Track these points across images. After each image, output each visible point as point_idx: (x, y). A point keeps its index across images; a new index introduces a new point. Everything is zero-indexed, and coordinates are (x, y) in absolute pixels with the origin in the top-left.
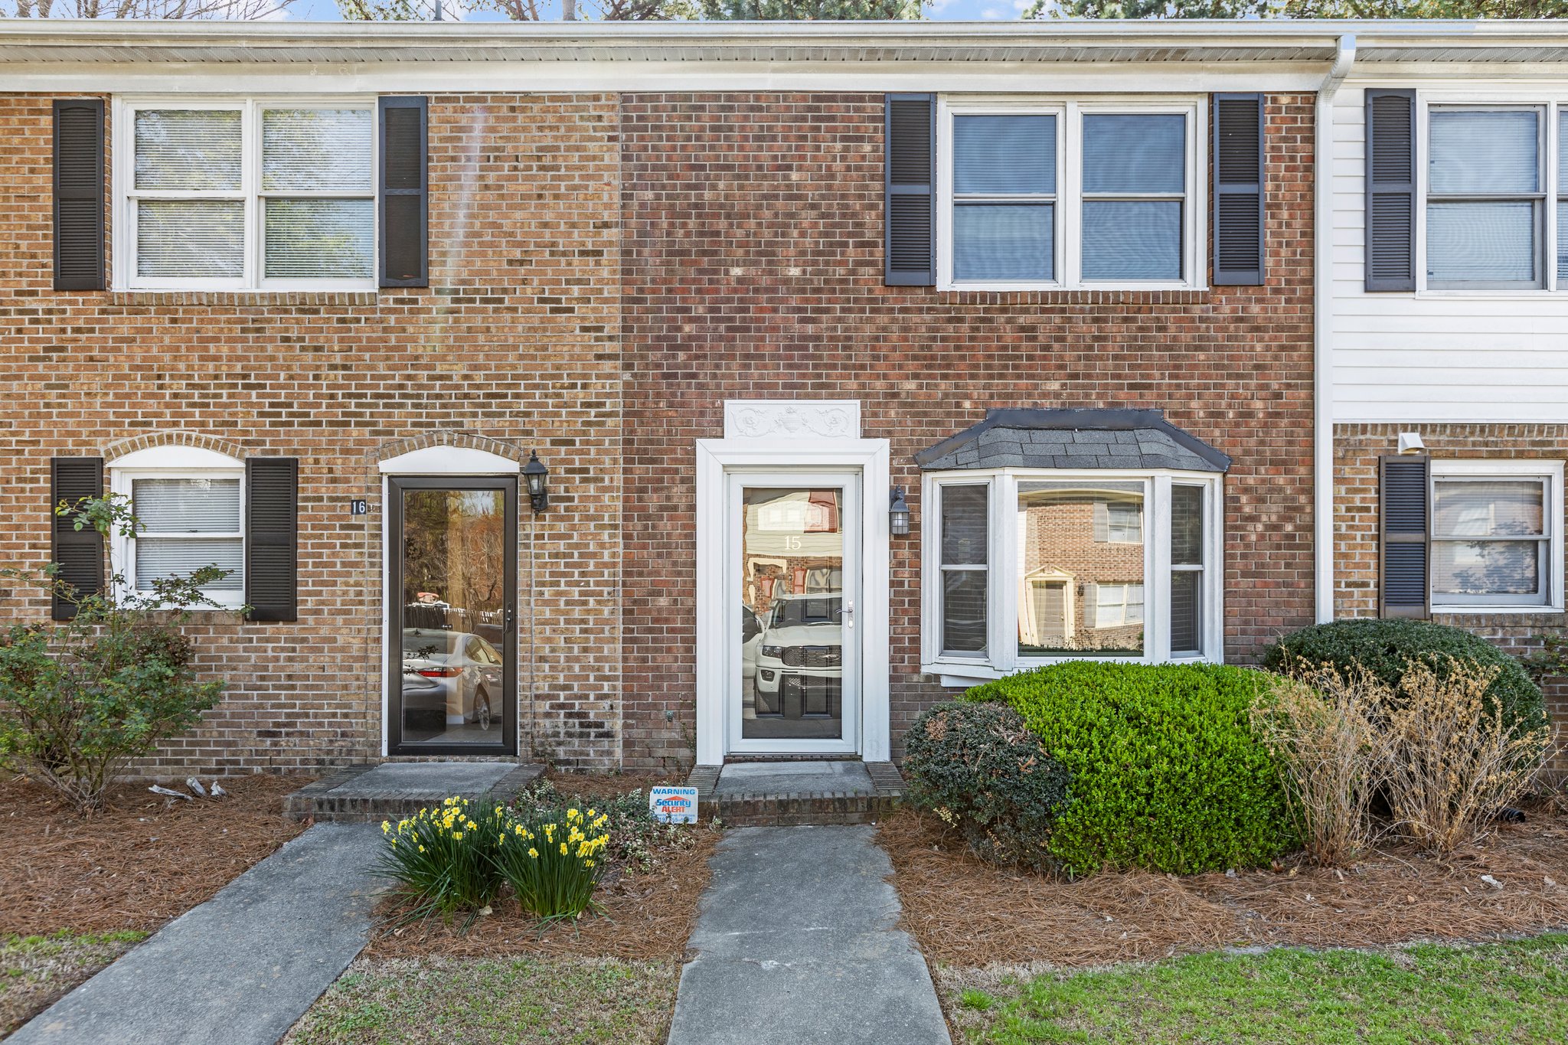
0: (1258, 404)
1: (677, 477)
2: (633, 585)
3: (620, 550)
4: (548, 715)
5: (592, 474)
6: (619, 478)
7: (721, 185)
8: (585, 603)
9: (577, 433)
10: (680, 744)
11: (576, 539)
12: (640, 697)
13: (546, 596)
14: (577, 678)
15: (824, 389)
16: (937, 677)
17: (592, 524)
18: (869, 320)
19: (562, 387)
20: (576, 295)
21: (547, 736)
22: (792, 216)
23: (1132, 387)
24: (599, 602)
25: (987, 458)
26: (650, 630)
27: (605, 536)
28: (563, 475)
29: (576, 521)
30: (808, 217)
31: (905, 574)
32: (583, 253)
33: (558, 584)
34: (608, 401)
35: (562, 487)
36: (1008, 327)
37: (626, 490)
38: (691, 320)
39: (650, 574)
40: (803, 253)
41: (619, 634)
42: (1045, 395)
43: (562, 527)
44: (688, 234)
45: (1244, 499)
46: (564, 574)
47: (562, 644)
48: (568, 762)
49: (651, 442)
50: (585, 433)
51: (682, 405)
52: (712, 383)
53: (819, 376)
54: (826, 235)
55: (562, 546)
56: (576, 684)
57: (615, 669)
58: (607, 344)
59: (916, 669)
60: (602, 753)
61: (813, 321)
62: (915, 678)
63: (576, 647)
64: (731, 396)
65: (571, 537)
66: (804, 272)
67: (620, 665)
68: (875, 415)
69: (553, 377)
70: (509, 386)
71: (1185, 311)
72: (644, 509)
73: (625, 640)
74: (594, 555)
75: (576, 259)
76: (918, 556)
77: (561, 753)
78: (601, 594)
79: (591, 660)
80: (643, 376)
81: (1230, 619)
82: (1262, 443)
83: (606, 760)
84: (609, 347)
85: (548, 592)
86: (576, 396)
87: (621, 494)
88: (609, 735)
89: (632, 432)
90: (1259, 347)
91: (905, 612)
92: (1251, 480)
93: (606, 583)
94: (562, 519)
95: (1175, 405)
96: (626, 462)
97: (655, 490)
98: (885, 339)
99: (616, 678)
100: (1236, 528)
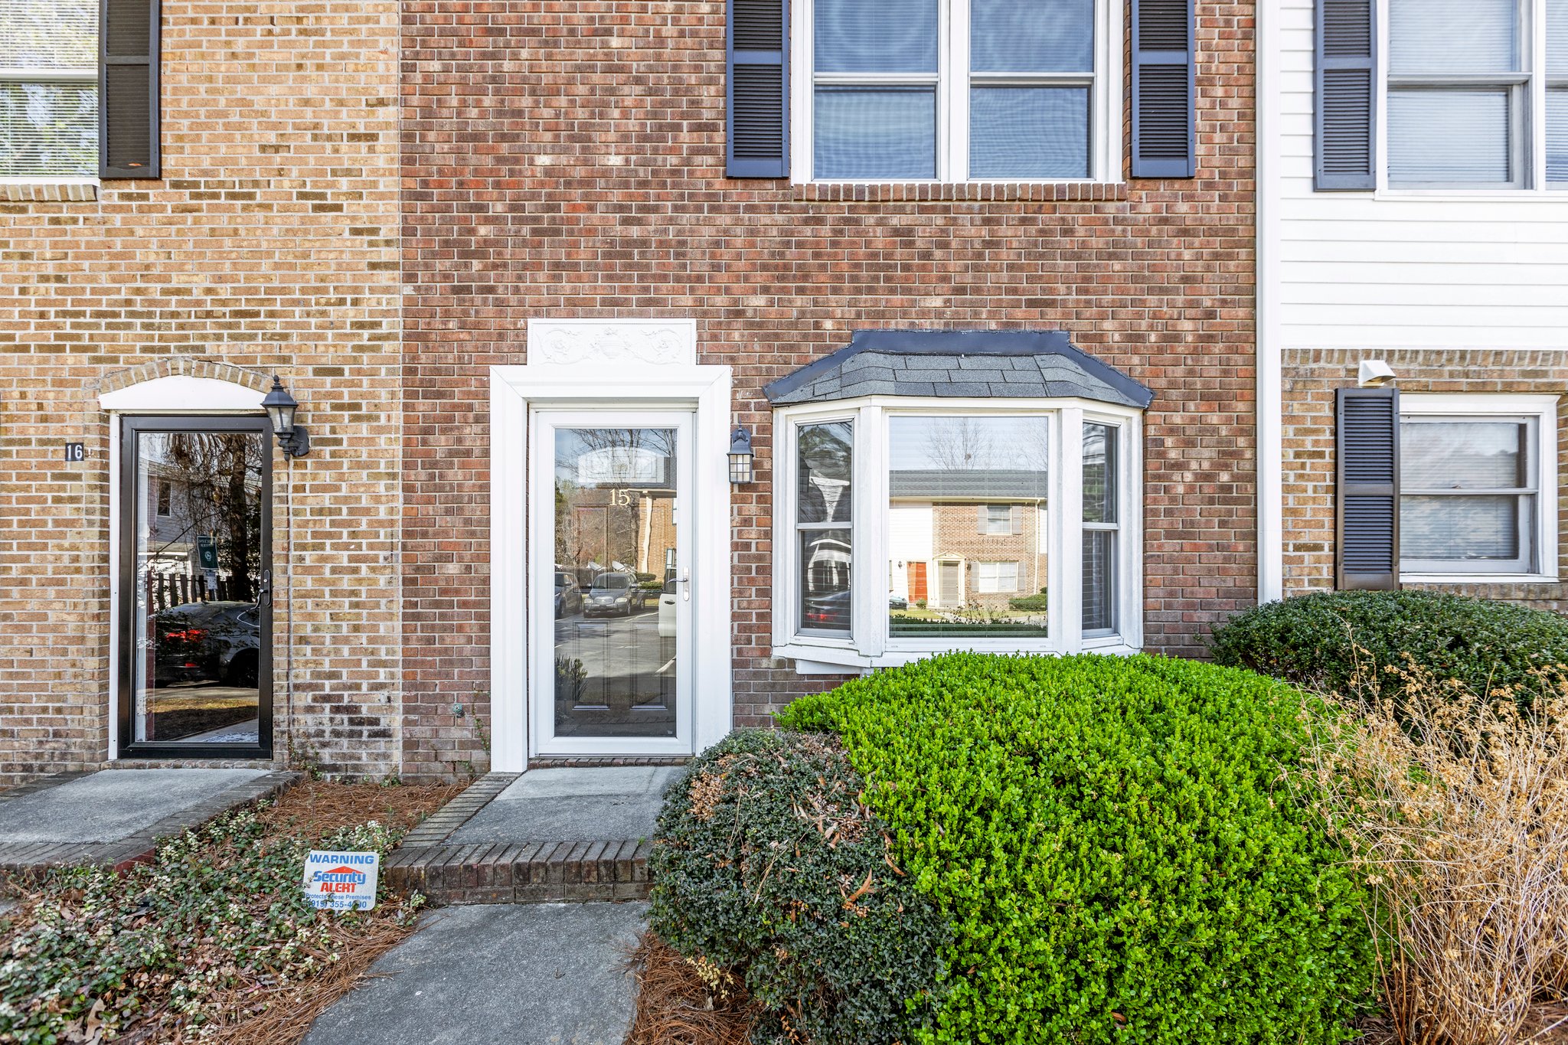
0: (1187, 325)
1: (471, 415)
2: (414, 548)
3: (399, 504)
4: (309, 709)
5: (364, 411)
6: (398, 417)
7: (524, 53)
8: (356, 571)
9: (346, 360)
10: (474, 745)
11: (344, 491)
12: (424, 686)
13: (308, 562)
14: (345, 663)
15: (652, 305)
16: (792, 662)
17: (365, 473)
18: (708, 222)
19: (328, 304)
20: (345, 189)
21: (308, 736)
22: (611, 91)
23: (1031, 304)
24: (373, 570)
25: (849, 388)
26: (437, 604)
27: (381, 488)
28: (329, 412)
29: (345, 469)
30: (632, 93)
31: (752, 534)
32: (353, 137)
33: (322, 547)
34: (385, 321)
35: (327, 427)
36: (879, 230)
37: (407, 431)
38: (487, 221)
39: (436, 535)
40: (625, 138)
41: (398, 609)
42: (924, 314)
43: (327, 477)
44: (483, 115)
45: (1169, 442)
46: (329, 535)
47: (328, 621)
48: (334, 768)
49: (438, 371)
50: (355, 360)
51: (476, 326)
52: (513, 299)
53: (646, 290)
54: (655, 115)
55: (326, 500)
56: (345, 672)
57: (394, 653)
58: (384, 249)
59: (766, 653)
60: (377, 757)
61: (639, 222)
62: (765, 663)
63: (344, 624)
64: (537, 314)
65: (338, 489)
66: (627, 161)
67: (399, 648)
68: (714, 337)
69: (317, 290)
70: (262, 302)
71: (1097, 210)
72: (427, 454)
73: (405, 617)
74: (367, 511)
75: (345, 145)
76: (769, 512)
77: (326, 756)
78: (375, 559)
79: (364, 641)
80: (428, 289)
81: (1152, 591)
82: (1191, 373)
83: (382, 764)
84: (387, 254)
85: (310, 557)
86: (345, 315)
87: (400, 435)
88: (385, 734)
89: (414, 359)
90: (1187, 255)
91: (751, 581)
92: (1177, 418)
93: (382, 546)
94: (326, 466)
95: (1084, 326)
96: (407, 395)
97: (443, 431)
98: (728, 245)
99: (394, 664)
100: (1159, 477)
